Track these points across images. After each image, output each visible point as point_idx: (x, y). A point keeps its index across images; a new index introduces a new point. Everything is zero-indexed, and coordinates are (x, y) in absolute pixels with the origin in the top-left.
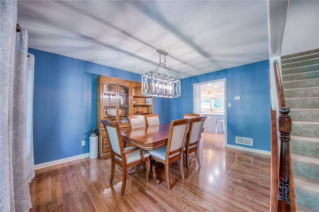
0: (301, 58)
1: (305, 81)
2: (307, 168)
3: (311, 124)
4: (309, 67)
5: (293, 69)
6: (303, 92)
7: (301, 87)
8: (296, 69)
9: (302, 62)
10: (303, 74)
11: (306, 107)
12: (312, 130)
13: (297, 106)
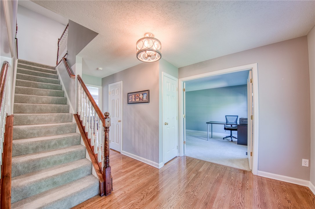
0: (41, 69)
1: (38, 89)
2: (26, 165)
3: (35, 127)
4: (45, 79)
5: (32, 77)
6: (35, 99)
7: (35, 94)
8: (34, 77)
9: (40, 73)
10: (38, 83)
11: (35, 112)
12: (35, 132)
13: (28, 111)
